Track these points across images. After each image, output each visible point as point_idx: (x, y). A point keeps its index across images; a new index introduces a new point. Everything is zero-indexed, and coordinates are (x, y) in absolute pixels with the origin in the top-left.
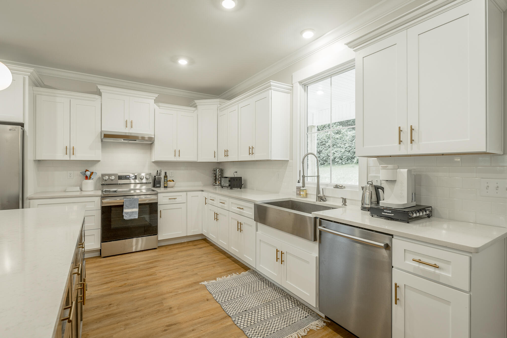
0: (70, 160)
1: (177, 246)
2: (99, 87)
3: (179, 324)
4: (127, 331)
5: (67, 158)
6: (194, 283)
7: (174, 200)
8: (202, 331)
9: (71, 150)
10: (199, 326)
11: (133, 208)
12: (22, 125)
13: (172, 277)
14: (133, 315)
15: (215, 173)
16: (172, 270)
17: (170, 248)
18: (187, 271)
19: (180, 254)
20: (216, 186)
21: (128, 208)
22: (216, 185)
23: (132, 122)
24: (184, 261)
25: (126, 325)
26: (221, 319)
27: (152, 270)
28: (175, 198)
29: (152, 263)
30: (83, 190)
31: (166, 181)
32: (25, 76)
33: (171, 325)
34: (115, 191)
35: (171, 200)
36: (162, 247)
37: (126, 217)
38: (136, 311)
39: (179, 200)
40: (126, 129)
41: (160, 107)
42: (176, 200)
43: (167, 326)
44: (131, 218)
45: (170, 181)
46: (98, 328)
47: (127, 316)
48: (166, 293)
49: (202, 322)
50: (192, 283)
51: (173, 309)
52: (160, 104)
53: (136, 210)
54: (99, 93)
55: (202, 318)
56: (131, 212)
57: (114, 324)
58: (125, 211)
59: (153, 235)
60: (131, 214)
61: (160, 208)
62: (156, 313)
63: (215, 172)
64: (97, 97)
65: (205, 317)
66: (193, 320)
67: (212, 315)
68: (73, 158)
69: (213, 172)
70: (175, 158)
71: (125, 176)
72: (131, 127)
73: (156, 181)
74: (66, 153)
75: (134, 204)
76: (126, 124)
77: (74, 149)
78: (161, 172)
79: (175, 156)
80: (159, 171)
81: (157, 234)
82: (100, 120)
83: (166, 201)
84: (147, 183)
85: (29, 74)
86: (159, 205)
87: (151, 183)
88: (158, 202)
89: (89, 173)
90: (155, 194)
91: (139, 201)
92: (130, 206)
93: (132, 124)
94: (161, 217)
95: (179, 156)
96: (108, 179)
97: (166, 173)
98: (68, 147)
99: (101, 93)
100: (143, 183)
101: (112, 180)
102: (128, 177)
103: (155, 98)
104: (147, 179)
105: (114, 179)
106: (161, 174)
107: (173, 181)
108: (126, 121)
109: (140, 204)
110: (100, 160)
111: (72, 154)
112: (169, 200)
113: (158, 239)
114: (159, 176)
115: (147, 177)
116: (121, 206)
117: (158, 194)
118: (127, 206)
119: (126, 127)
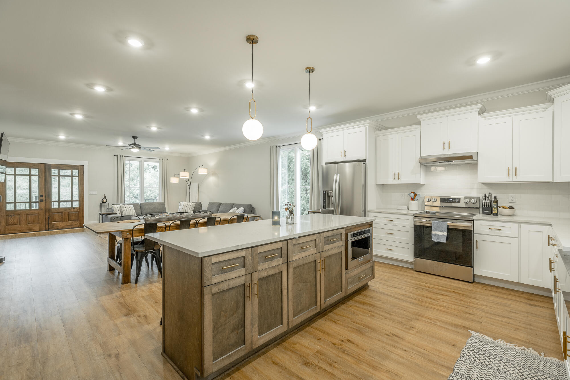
0: (397, 184)
1: (501, 291)
2: (418, 117)
3: (402, 339)
4: (368, 319)
5: (395, 182)
6: (463, 326)
7: (498, 231)
8: (410, 357)
9: (397, 176)
10: (414, 352)
11: (441, 231)
12: (364, 161)
13: (449, 311)
14: (383, 314)
16: (458, 306)
17: (489, 289)
18: (473, 314)
19: (491, 298)
21: (436, 230)
23: (449, 143)
24: (485, 305)
25: (372, 316)
26: (441, 365)
27: (439, 297)
28: (500, 228)
29: (448, 292)
30: (409, 209)
31: (495, 207)
33: (396, 336)
34: (433, 212)
35: (493, 231)
36: (480, 284)
37: (434, 239)
38: (388, 313)
39: (505, 232)
40: (443, 151)
41: (486, 118)
42: (500, 231)
43: (393, 334)
44: (439, 241)
46: (358, 307)
47: (379, 312)
48: (425, 316)
49: (421, 353)
50: (461, 326)
51: (413, 329)
52: (485, 115)
53: (445, 234)
54: (419, 123)
55: (425, 351)
56: (438, 235)
57: (368, 311)
58: (433, 232)
59: (467, 266)
60: (439, 237)
61: (476, 237)
62: (398, 323)
64: (416, 126)
65: (430, 352)
66: (417, 346)
67: (439, 356)
68: (399, 182)
70: (509, 178)
71: (447, 199)
72: (450, 148)
73: (484, 206)
74: (394, 178)
75: (442, 228)
76: (444, 146)
77: (399, 174)
78: (491, 196)
79: (509, 176)
80: (487, 195)
81: (472, 267)
82: (420, 146)
83: (486, 230)
84: (474, 208)
85: (368, 124)
86: (475, 233)
87: (479, 208)
88: (473, 230)
89: (413, 195)
90: (470, 220)
91: (448, 225)
92: (438, 229)
93: (449, 144)
94: (477, 249)
95: (516, 175)
96: (431, 200)
97: (495, 197)
98: (396, 173)
99: (420, 122)
100: (469, 208)
101: (434, 202)
102: (450, 200)
103: (479, 109)
104: (473, 203)
105: (436, 201)
106: (491, 198)
107: (512, 208)
108: (444, 143)
109: (449, 228)
110: (420, 183)
111: (399, 178)
112: (490, 230)
113: (473, 274)
114: (487, 201)
115: (473, 201)
116: (429, 228)
117: (474, 221)
118: (435, 228)
119: (444, 148)
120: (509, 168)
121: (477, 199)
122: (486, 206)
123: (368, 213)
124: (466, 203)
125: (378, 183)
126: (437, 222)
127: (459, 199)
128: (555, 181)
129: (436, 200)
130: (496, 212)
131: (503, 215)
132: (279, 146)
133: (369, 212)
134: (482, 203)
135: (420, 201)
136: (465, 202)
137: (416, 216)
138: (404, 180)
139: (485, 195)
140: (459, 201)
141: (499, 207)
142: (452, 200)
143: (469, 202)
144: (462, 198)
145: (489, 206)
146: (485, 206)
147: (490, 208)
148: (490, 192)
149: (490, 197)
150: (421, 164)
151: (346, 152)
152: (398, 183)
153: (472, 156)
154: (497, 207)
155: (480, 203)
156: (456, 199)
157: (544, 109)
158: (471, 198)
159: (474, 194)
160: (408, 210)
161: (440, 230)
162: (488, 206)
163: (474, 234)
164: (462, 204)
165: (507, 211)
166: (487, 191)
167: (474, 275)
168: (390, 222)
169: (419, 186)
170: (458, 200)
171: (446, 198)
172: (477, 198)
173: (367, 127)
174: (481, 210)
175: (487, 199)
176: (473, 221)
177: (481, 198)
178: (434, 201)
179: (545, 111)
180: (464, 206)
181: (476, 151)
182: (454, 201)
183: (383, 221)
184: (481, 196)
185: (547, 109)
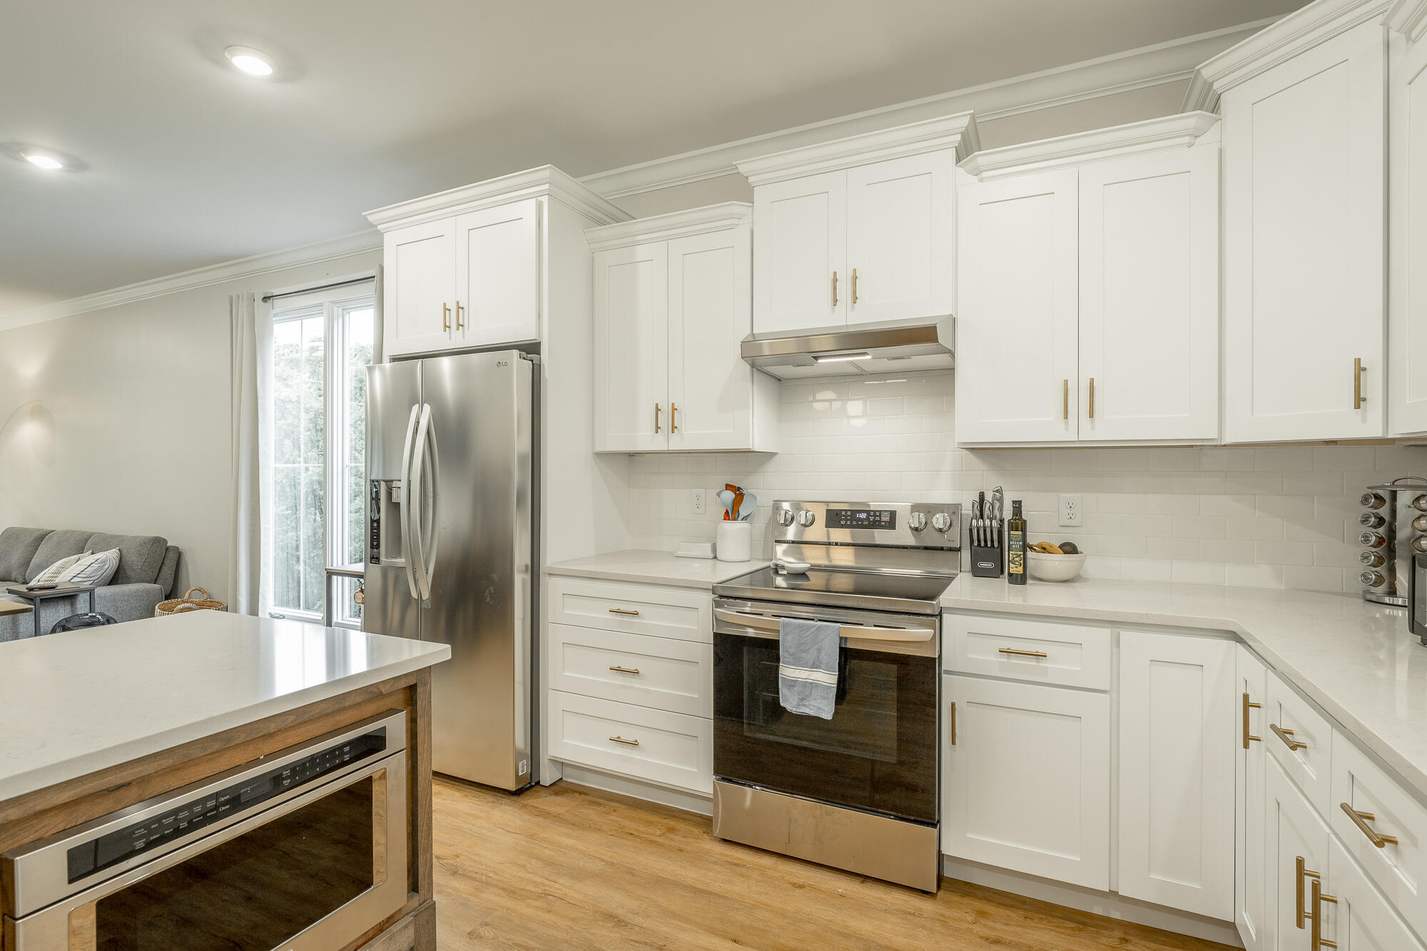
0: (668, 452)
2: (744, 169)
7: (1031, 662)
11: (816, 666)
15: (1381, 521)
20: (1388, 611)
21: (798, 662)
22: (1387, 600)
23: (855, 278)
28: (1041, 650)
30: (719, 556)
31: (1016, 550)
32: (539, 198)
34: (799, 571)
35: (1015, 660)
37: (789, 700)
39: (1061, 665)
40: (833, 312)
42: (1043, 663)
44: (808, 711)
45: (1044, 549)
52: (978, 161)
53: (828, 678)
54: (746, 194)
56: (807, 685)
58: (787, 671)
59: (914, 822)
60: (808, 693)
61: (951, 690)
63: (1384, 511)
69: (1367, 510)
70: (1067, 429)
71: (849, 513)
72: (855, 299)
73: (976, 544)
74: (657, 428)
75: (819, 650)
76: (835, 288)
77: (674, 409)
78: (1001, 500)
79: (1066, 417)
80: (989, 497)
81: (934, 825)
82: (749, 294)
83: (987, 659)
84: (942, 549)
85: (547, 186)
86: (948, 672)
87: (959, 550)
88: (940, 656)
89: (729, 496)
90: (928, 612)
91: (841, 638)
92: (803, 655)
93: (855, 285)
94: (954, 743)
95: (1091, 416)
96: (793, 519)
97: (1017, 506)
98: (663, 406)
99: (751, 189)
100: (926, 548)
101: (805, 526)
102: (863, 516)
103: (958, 137)
104: (940, 530)
105: (812, 523)
106: (1001, 509)
107: (1069, 549)
108: (835, 280)
109: (846, 649)
110: (750, 447)
111: (674, 428)
112: (1004, 659)
113: (939, 851)
114: (988, 522)
115: (939, 520)
116: (770, 648)
117: (944, 616)
118: (792, 651)
119: (835, 301)
120: (1066, 382)
121: (954, 513)
122: (982, 544)
123: (547, 577)
124: (916, 529)
125: (600, 448)
126: (799, 626)
127: (893, 514)
128: (1228, 440)
129: (813, 516)
130: (1020, 570)
131: (1041, 580)
132: (266, 299)
133: (550, 574)
134: (971, 530)
135: (761, 523)
136: (910, 527)
137: (724, 595)
138: (695, 436)
139: (982, 496)
140: (891, 525)
141: (1031, 548)
142: (868, 519)
143: (926, 523)
144: (901, 507)
145: (996, 544)
146: (979, 545)
147: (999, 550)
148: (996, 485)
149: (997, 505)
150: (753, 366)
151: (466, 308)
152: (672, 448)
153: (934, 328)
154: (1025, 547)
155: (963, 528)
156: (880, 511)
157: (1186, 139)
158: (930, 510)
159: (942, 494)
160: (715, 558)
161: (811, 662)
162: (992, 541)
163: (944, 676)
164: (902, 535)
165: (1056, 564)
166: (988, 481)
167: (940, 856)
168: (627, 619)
169: (753, 459)
170: (887, 519)
171: (846, 511)
172: (954, 509)
173: (545, 199)
174: (966, 555)
175: (987, 512)
176: (940, 615)
177: (968, 510)
178: (803, 522)
179: (1190, 145)
180: (910, 540)
181: (947, 311)
182: (875, 521)
183: (600, 614)
184: (967, 501)
185: (1199, 140)
